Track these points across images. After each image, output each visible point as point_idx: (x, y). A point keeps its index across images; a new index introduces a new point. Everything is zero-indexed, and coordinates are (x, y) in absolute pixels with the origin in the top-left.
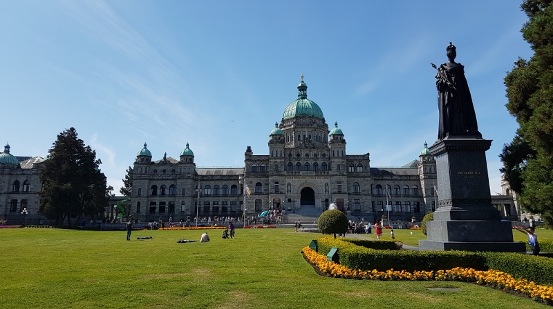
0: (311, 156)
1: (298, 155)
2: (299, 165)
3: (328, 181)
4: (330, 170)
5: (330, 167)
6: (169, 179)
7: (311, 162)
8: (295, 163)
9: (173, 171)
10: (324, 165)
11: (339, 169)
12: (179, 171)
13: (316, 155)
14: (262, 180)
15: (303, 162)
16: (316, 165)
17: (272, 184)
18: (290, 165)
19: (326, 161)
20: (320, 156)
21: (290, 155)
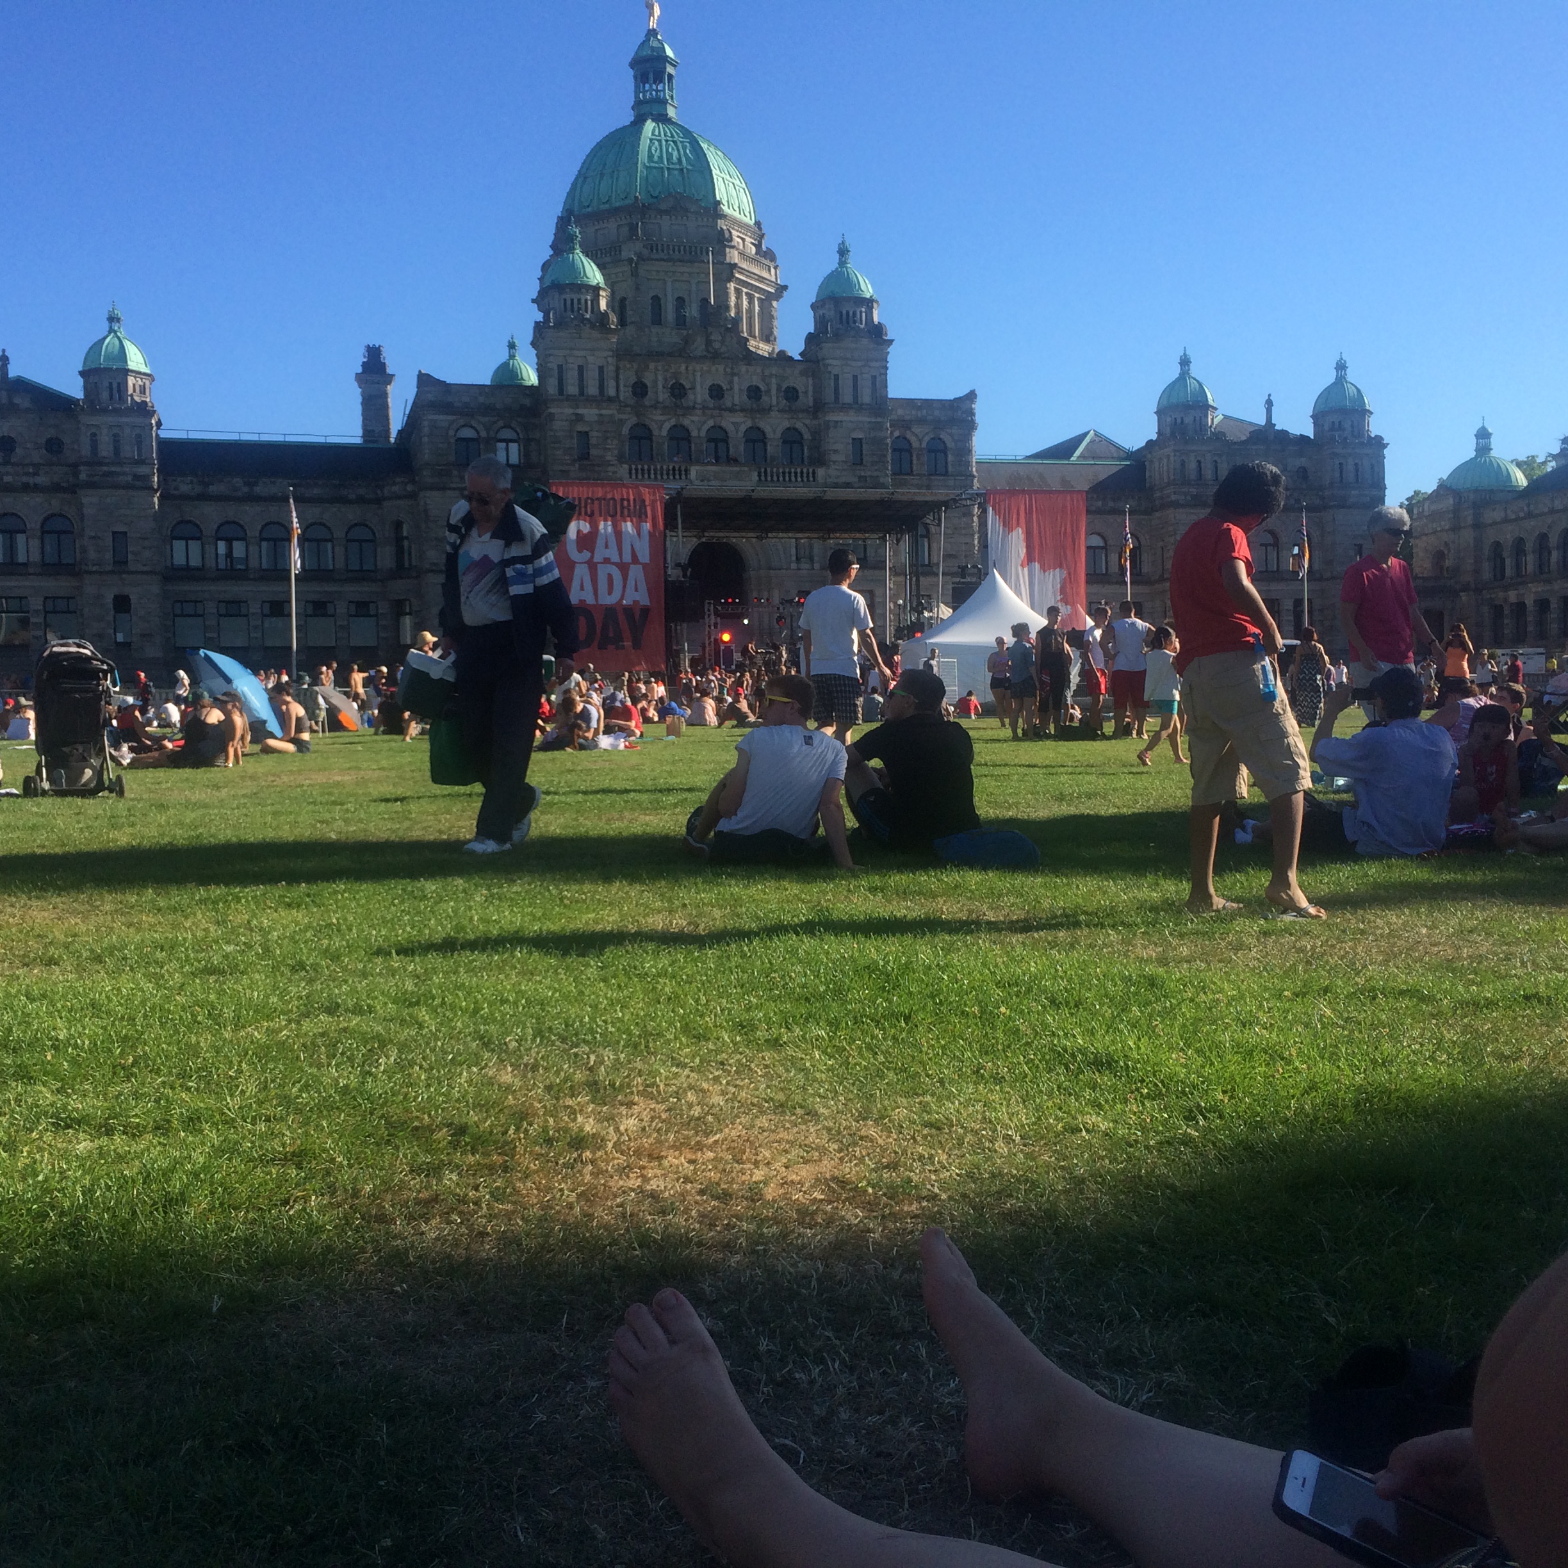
0: (737, 396)
2: (680, 436)
4: (820, 460)
5: (817, 448)
6: (36, 488)
7: (736, 426)
8: (662, 425)
9: (54, 446)
10: (792, 439)
11: (858, 460)
12: (86, 451)
13: (754, 393)
15: (698, 425)
16: (756, 438)
18: (641, 436)
19: (802, 424)
20: (773, 398)
21: (640, 389)
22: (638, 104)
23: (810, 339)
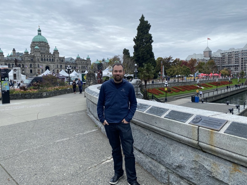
1: (45, 56)
2: (45, 59)
3: (54, 65)
5: (54, 60)
7: (49, 59)
8: (43, 58)
10: (53, 60)
11: (57, 61)
13: (50, 56)
14: (32, 64)
15: (46, 59)
16: (50, 59)
17: (37, 65)
18: (42, 59)
19: (53, 59)
20: (51, 57)
21: (42, 56)
22: (38, 33)
23: (53, 53)
